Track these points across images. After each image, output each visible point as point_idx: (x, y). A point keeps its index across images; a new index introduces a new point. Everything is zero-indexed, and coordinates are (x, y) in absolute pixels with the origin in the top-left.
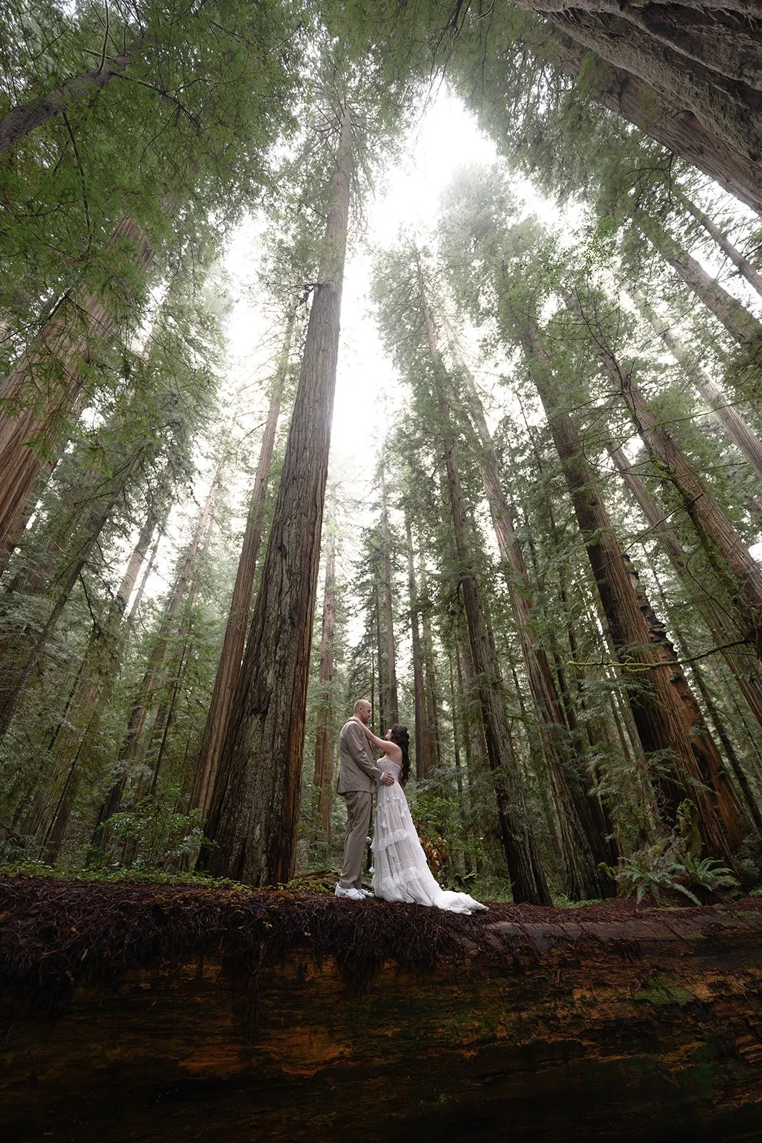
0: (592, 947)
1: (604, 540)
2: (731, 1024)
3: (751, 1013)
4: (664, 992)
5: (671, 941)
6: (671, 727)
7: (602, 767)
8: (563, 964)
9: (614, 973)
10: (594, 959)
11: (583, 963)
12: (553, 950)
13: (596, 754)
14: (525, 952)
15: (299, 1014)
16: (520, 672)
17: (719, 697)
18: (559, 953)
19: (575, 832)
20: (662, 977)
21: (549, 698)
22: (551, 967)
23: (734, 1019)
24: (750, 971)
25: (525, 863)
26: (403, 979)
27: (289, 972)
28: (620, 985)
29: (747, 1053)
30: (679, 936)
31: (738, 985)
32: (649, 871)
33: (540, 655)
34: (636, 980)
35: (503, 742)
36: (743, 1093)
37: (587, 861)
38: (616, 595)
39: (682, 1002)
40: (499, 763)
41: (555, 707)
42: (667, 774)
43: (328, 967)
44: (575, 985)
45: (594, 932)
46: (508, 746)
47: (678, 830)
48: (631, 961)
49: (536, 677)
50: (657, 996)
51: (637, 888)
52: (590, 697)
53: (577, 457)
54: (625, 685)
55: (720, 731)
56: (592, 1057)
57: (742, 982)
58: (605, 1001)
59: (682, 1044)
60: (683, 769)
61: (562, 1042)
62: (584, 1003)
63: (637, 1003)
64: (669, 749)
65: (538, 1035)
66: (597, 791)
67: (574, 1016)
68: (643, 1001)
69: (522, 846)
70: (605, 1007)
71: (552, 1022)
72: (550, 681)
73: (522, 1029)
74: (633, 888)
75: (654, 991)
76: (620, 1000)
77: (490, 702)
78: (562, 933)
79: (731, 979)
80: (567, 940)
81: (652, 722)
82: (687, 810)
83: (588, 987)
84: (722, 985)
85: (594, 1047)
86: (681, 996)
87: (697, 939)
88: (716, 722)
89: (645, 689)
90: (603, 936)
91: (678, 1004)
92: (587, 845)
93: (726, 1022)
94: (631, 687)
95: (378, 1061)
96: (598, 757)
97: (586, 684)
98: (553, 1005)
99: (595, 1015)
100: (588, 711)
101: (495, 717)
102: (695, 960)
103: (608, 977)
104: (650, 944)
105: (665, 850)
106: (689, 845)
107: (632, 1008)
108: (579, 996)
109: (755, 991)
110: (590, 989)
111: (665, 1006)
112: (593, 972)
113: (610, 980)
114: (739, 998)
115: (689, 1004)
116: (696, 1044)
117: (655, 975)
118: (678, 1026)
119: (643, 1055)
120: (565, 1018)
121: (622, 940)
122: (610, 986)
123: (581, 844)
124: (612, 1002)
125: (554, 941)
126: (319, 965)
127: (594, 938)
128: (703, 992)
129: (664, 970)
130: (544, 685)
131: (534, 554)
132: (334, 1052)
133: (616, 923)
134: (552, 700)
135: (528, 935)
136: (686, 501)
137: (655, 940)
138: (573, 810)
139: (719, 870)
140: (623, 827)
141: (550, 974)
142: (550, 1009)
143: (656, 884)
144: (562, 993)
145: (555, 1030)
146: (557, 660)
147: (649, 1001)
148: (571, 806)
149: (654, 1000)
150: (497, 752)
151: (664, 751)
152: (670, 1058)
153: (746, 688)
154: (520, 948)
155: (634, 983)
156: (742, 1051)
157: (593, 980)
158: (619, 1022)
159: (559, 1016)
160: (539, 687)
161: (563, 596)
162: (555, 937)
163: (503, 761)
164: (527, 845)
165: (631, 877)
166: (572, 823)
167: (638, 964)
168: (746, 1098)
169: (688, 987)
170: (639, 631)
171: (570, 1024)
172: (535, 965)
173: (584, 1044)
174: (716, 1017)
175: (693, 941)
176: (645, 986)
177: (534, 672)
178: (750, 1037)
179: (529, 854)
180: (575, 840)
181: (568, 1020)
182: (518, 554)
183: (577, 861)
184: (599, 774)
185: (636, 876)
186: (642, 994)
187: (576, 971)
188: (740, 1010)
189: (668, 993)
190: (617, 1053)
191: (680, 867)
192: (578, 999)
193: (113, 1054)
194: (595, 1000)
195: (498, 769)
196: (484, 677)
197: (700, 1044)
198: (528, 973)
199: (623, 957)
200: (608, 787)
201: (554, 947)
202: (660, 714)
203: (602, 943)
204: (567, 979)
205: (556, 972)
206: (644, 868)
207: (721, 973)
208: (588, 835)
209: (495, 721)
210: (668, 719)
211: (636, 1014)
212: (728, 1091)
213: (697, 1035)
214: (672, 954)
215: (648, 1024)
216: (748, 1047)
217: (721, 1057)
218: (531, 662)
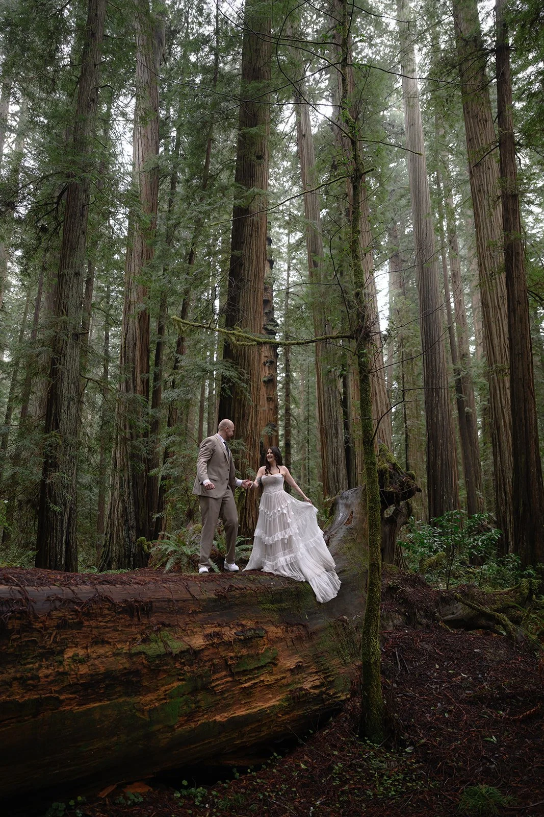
0: (101, 608)
1: (255, 207)
2: (213, 665)
3: (232, 654)
4: (161, 644)
5: (184, 601)
6: (250, 420)
7: (171, 449)
8: (62, 626)
9: (118, 631)
10: (100, 619)
11: (86, 623)
12: (54, 613)
13: (169, 436)
14: (18, 615)
16: (114, 336)
17: (296, 403)
18: (61, 615)
19: (125, 509)
20: (165, 632)
21: (138, 370)
22: (46, 629)
23: (216, 661)
24: (243, 622)
25: (59, 534)
28: (119, 642)
29: (217, 686)
30: (193, 596)
31: (230, 634)
32: (185, 545)
33: (144, 318)
34: (139, 636)
35: (69, 404)
36: (203, 715)
37: (128, 537)
38: (246, 272)
39: (176, 651)
40: (57, 427)
41: (142, 382)
44: (70, 645)
45: (109, 594)
46: (73, 411)
48: (139, 619)
49: (132, 343)
50: (154, 648)
51: (168, 559)
52: (183, 376)
53: (261, 85)
54: (222, 370)
55: (288, 434)
56: (67, 708)
57: (234, 631)
58: (99, 657)
59: (163, 685)
60: (246, 461)
61: (36, 699)
62: (74, 661)
63: (130, 656)
64: (241, 441)
65: (9, 696)
66: (160, 471)
67: (59, 673)
68: (140, 653)
69: (59, 517)
70: (97, 662)
71: (30, 682)
72: (146, 351)
74: (165, 559)
75: (153, 645)
76: (115, 655)
77: (65, 356)
78: (71, 596)
79: (225, 630)
80: (74, 602)
81: (234, 412)
83: (84, 645)
84: (218, 635)
85: (71, 699)
86: (176, 646)
87: (209, 599)
88: (287, 427)
89: (240, 379)
90: (117, 599)
91: (172, 653)
92: (132, 523)
93: (208, 664)
94: (227, 373)
96: (171, 438)
97: (185, 361)
98: (37, 665)
99: (83, 670)
100: (176, 390)
101: (66, 373)
102: (201, 616)
103: (110, 636)
104: (164, 603)
107: (125, 660)
108: (70, 654)
109: (242, 637)
110: (86, 648)
111: (158, 656)
112: (95, 632)
113: (111, 638)
114: (229, 644)
115: (182, 652)
116: (176, 684)
117: (159, 630)
118: (165, 671)
119: (121, 700)
120: (47, 676)
121: (136, 601)
122: (109, 643)
123: (127, 520)
124: (107, 657)
125: (58, 604)
127: (108, 599)
128: (198, 642)
129: (169, 626)
130: (138, 353)
131: (172, 194)
133: (136, 586)
134: (142, 372)
135: (27, 599)
136: (357, 170)
137: (169, 600)
138: (129, 488)
140: (174, 507)
141: (43, 636)
142: (33, 669)
143: (187, 556)
145: (31, 689)
146: (161, 330)
147: (144, 653)
148: (129, 483)
149: (150, 653)
150: (58, 413)
152: (150, 697)
153: (322, 399)
154: (13, 612)
155: (135, 639)
156: (213, 685)
157: (92, 639)
158: (108, 674)
159: (40, 675)
160: (131, 354)
161: (191, 256)
162: (60, 600)
163: (62, 426)
164: (66, 516)
165: (166, 550)
166: (124, 500)
167: (145, 621)
168: (202, 720)
169: (186, 639)
170: (255, 319)
171: (52, 682)
172: (27, 628)
173: (62, 697)
174: (201, 660)
175: (204, 600)
176: (145, 640)
177: (130, 336)
178: (224, 673)
179: (65, 525)
180: (122, 516)
181: (51, 678)
182: (154, 187)
183: (118, 536)
184: (167, 455)
185: (171, 549)
186: (140, 648)
187: (75, 632)
188: (223, 654)
189: (166, 644)
190: (94, 701)
192: (68, 658)
194: (88, 656)
195: (54, 433)
196: (65, 322)
197: (180, 683)
198: (15, 637)
199: (132, 616)
200: (172, 468)
201: (56, 609)
202: (244, 406)
203: (114, 604)
204: (62, 639)
205: (51, 634)
206: (180, 542)
207: (219, 625)
208: (137, 514)
209: (66, 379)
210: (249, 413)
211: (127, 665)
212: (191, 716)
213: (180, 676)
214: (181, 611)
215: (137, 673)
216: (220, 681)
217: (195, 691)
218: (131, 325)
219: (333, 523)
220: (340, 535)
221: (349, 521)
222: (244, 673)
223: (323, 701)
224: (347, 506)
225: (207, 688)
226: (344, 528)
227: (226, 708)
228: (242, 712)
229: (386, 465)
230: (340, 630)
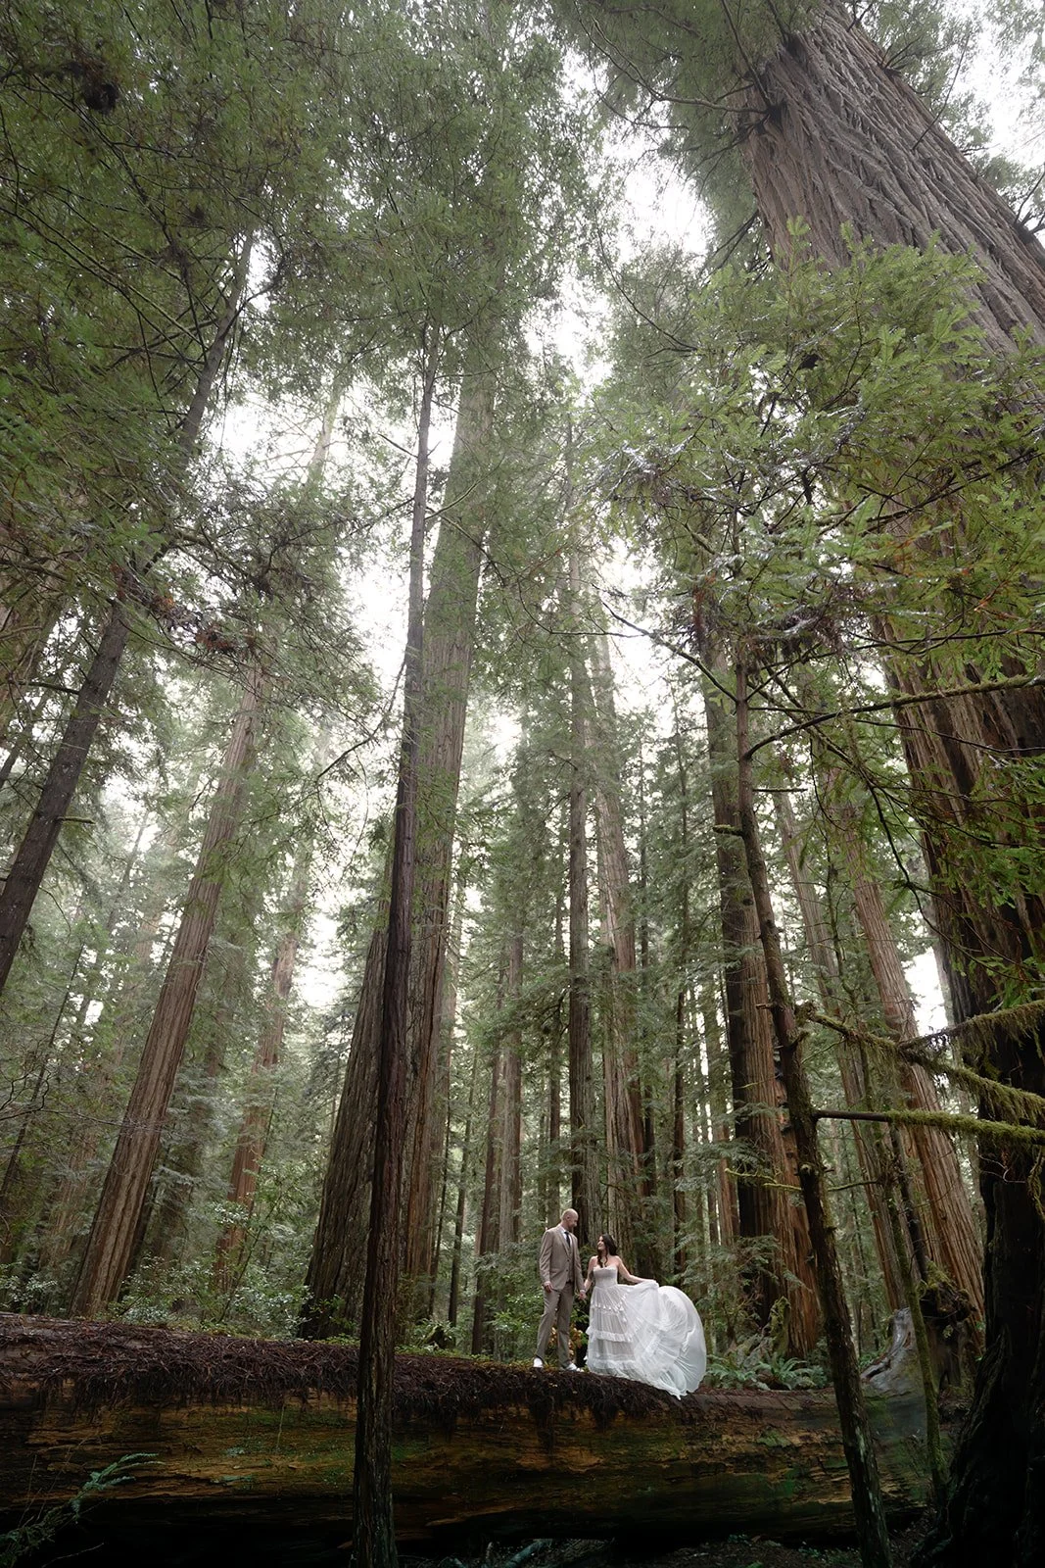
2: (810, 1460)
3: (822, 1454)
4: (774, 1440)
8: (717, 1419)
9: (746, 1426)
10: (735, 1417)
11: (729, 1419)
15: (573, 1439)
20: (774, 1431)
21: (634, 1149)
22: (710, 1420)
23: (811, 1457)
24: (824, 1430)
26: (629, 1423)
27: (566, 1415)
28: (749, 1434)
29: (815, 1476)
31: (817, 1438)
34: (759, 1432)
36: (809, 1497)
39: (784, 1445)
42: (764, 1265)
43: (587, 1413)
44: (724, 1432)
45: (736, 1401)
47: (768, 1330)
48: (757, 1420)
50: (770, 1441)
54: (740, 1156)
56: (730, 1472)
57: (819, 1436)
58: (740, 1443)
59: (780, 1469)
60: (780, 1261)
61: (714, 1463)
62: (728, 1443)
63: (757, 1444)
64: (771, 1236)
65: (702, 1459)
67: (722, 1450)
68: (762, 1444)
70: (740, 1446)
71: (710, 1452)
73: (694, 1454)
75: (769, 1439)
76: (748, 1442)
78: (716, 1401)
79: (814, 1435)
80: (720, 1405)
81: (758, 1200)
82: (781, 1309)
83: (731, 1434)
84: (809, 1437)
85: (732, 1467)
86: (784, 1442)
87: (797, 1409)
89: (760, 1162)
90: (742, 1405)
93: (806, 1459)
94: (746, 1158)
95: (617, 1467)
98: (711, 1442)
99: (734, 1449)
102: (794, 1422)
103: (742, 1429)
104: (769, 1410)
105: (751, 1349)
106: (776, 1345)
107: (754, 1447)
108: (725, 1439)
109: (826, 1442)
110: (732, 1436)
111: (774, 1447)
112: (734, 1425)
113: (743, 1431)
114: (816, 1445)
115: (788, 1447)
116: (788, 1469)
117: (770, 1429)
118: (780, 1459)
119: (757, 1474)
120: (717, 1450)
121: (753, 1407)
122: (743, 1434)
124: (744, 1443)
125: (712, 1405)
126: (582, 1412)
127: (736, 1405)
128: (797, 1441)
129: (775, 1427)
130: (631, 1130)
132: (594, 1460)
135: (697, 1401)
137: (772, 1409)
139: (801, 1371)
141: (710, 1425)
142: (710, 1445)
143: (742, 1382)
144: (715, 1437)
145: (711, 1456)
147: (765, 1444)
149: (768, 1444)
151: (765, 1238)
152: (772, 1476)
154: (693, 1408)
155: (757, 1433)
156: (813, 1475)
157: (734, 1430)
158: (747, 1455)
159: (713, 1449)
167: (761, 1422)
168: (810, 1499)
169: (788, 1438)
170: (767, 1086)
171: (720, 1454)
172: (702, 1419)
173: (726, 1465)
174: (801, 1455)
175: (794, 1411)
176: (763, 1435)
178: (818, 1468)
181: (719, 1452)
186: (762, 1440)
187: (724, 1424)
188: (815, 1452)
189: (776, 1440)
190: (744, 1471)
191: (767, 1366)
192: (725, 1441)
193: (483, 1454)
194: (734, 1441)
197: (790, 1469)
198: (698, 1424)
199: (752, 1417)
204: (719, 1428)
205: (713, 1424)
207: (808, 1431)
211: (756, 1451)
212: (801, 1495)
213: (789, 1464)
214: (780, 1417)
215: (762, 1456)
216: (817, 1474)
217: (801, 1477)
218: (620, 1097)
219: (892, 1343)
220: (900, 1357)
221: (908, 1342)
222: (833, 1470)
223: (902, 1505)
224: (904, 1327)
225: (807, 1476)
226: (904, 1349)
227: (824, 1495)
228: (836, 1500)
229: (936, 1285)
230: (911, 1447)
